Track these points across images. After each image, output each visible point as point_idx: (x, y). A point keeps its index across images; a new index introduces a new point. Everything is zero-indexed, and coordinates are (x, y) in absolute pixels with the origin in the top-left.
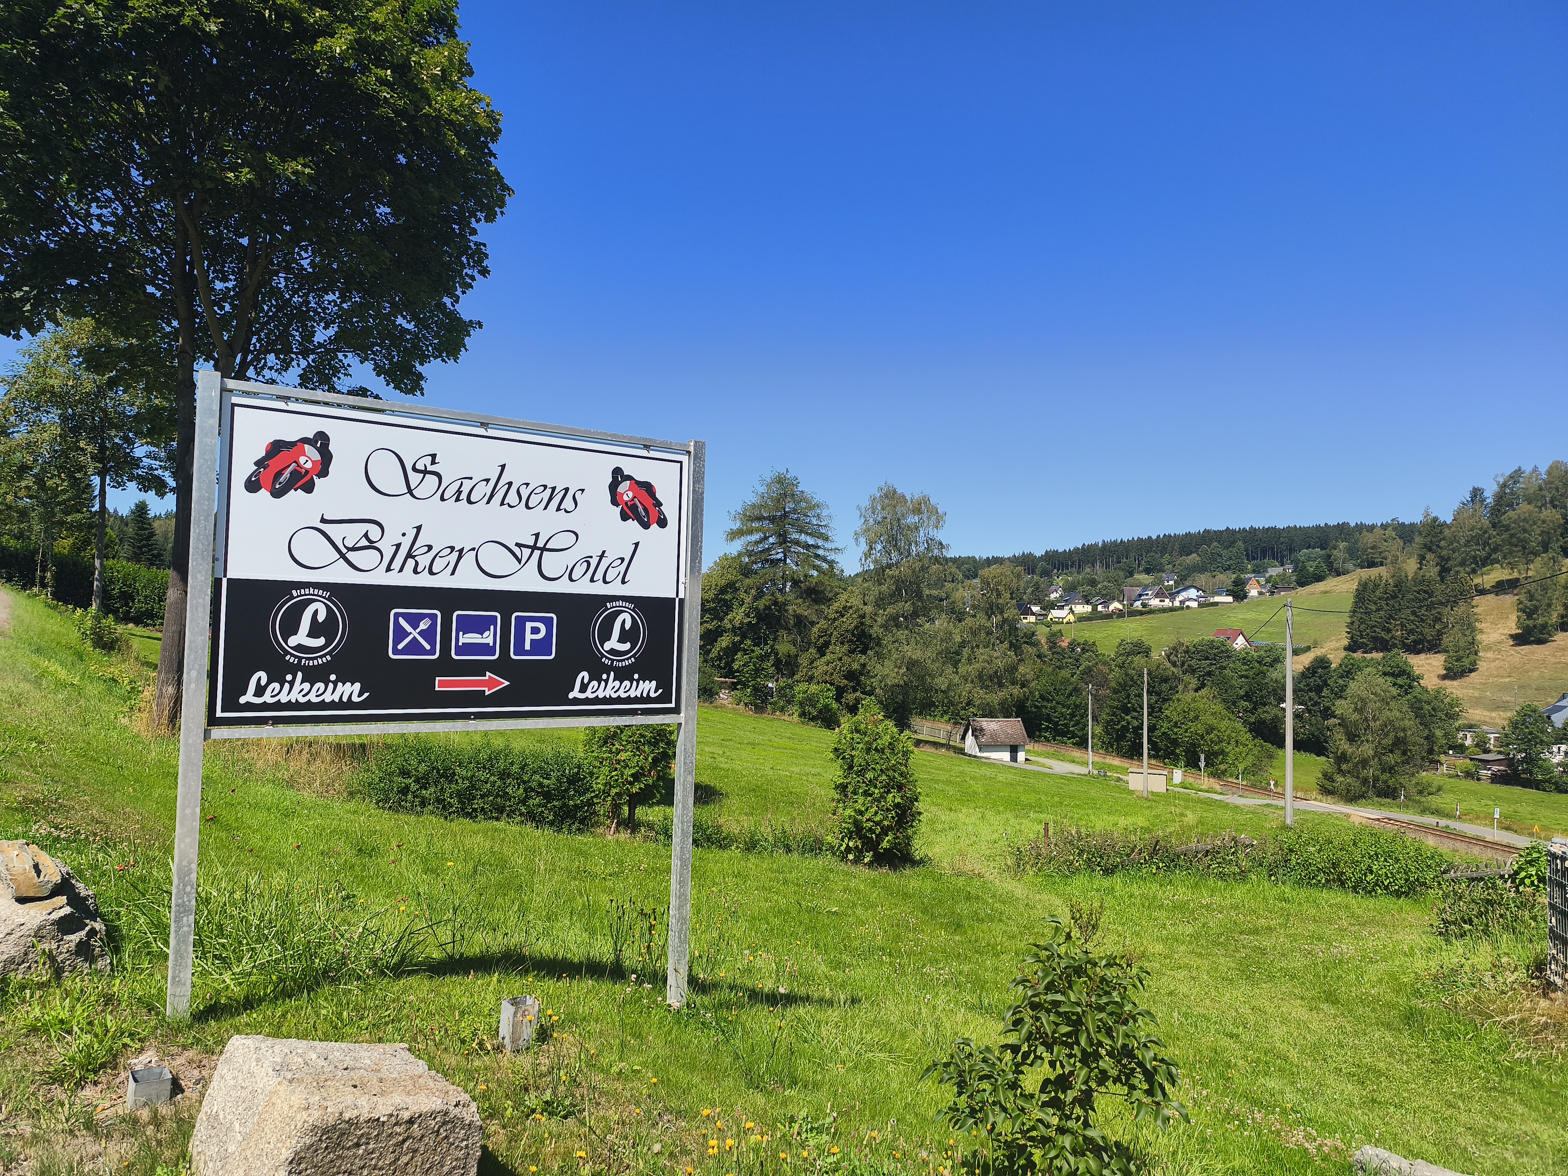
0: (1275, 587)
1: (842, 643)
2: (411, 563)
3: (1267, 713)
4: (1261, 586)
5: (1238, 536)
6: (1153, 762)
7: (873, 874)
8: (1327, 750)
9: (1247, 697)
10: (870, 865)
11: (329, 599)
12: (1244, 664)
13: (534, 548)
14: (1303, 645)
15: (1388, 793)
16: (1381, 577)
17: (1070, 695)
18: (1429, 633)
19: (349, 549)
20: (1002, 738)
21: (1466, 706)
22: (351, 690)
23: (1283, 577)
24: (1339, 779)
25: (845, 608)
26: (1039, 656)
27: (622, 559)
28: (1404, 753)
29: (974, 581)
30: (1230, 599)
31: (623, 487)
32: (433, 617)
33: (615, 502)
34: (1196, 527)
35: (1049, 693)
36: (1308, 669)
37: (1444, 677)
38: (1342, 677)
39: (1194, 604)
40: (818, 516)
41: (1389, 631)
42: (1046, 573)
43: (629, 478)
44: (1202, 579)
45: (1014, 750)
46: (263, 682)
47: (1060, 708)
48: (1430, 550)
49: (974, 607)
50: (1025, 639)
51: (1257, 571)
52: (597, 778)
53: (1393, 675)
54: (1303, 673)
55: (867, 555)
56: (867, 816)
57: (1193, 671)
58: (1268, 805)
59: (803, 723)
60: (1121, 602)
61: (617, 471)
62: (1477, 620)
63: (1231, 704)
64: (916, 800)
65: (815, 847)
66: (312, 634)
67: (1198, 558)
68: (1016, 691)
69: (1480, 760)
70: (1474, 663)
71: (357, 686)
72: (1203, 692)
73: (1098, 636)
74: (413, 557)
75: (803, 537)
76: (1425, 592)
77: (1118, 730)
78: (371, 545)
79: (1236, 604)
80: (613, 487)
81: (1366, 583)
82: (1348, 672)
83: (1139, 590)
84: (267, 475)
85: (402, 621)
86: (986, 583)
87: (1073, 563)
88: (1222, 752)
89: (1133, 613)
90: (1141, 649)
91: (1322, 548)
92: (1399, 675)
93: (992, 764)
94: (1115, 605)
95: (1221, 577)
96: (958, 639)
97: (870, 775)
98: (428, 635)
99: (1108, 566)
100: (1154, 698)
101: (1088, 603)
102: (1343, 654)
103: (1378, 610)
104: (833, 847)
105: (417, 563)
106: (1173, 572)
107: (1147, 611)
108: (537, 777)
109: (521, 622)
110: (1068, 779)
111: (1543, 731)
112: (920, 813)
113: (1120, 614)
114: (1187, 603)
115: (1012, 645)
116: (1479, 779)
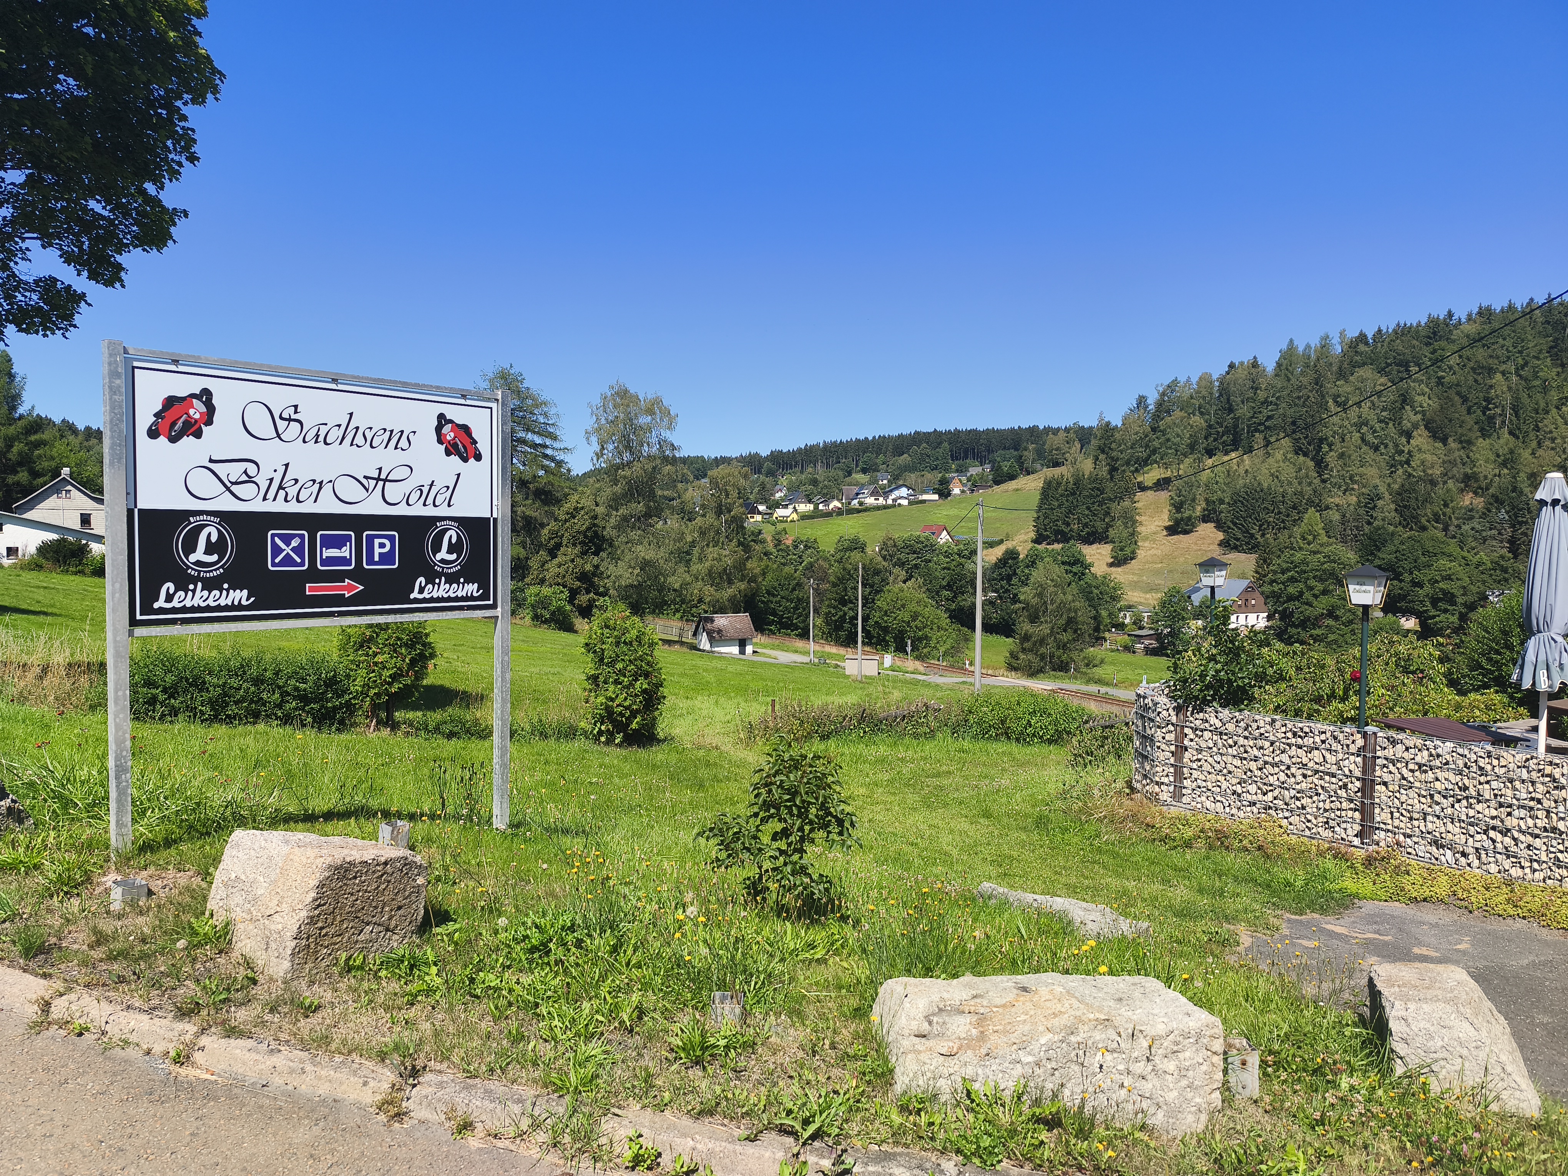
0: (975, 485)
1: (574, 545)
2: (282, 493)
3: (964, 601)
4: (964, 485)
5: (944, 437)
6: (867, 649)
7: (624, 752)
8: (1014, 631)
9: (949, 587)
10: (620, 745)
11: (219, 524)
12: (948, 557)
13: (378, 479)
14: (997, 539)
15: (1062, 667)
16: (1062, 476)
17: (794, 589)
18: (1100, 526)
19: (233, 483)
20: (731, 633)
21: (1126, 589)
22: (240, 596)
23: (982, 477)
24: (1022, 656)
25: (576, 509)
26: (766, 554)
27: (448, 487)
28: (1075, 631)
29: (703, 480)
30: (936, 497)
31: (447, 429)
32: (302, 537)
33: (440, 441)
34: (907, 429)
35: (775, 588)
36: (1000, 560)
37: (1111, 565)
38: (1028, 567)
39: (905, 502)
40: (546, 415)
41: (1068, 524)
42: (771, 473)
43: (451, 421)
44: (912, 477)
45: (742, 644)
46: (171, 591)
47: (784, 602)
48: (1103, 452)
49: (703, 506)
50: (752, 537)
51: (961, 471)
52: (354, 680)
53: (1069, 564)
54: (996, 564)
55: (599, 455)
56: (617, 702)
57: (902, 564)
58: (964, 683)
59: (535, 626)
60: (840, 500)
61: (441, 417)
62: (1138, 514)
63: (934, 593)
64: (661, 686)
65: (569, 733)
66: (208, 552)
67: (909, 459)
68: (743, 586)
69: (1136, 636)
70: (1133, 552)
71: (245, 592)
72: (909, 583)
73: (819, 533)
74: (284, 489)
75: (530, 436)
76: (1098, 489)
77: (836, 621)
78: (250, 480)
79: (941, 501)
80: (439, 429)
81: (1050, 482)
82: (1032, 561)
83: (855, 489)
84: (164, 425)
85: (277, 539)
86: (714, 483)
87: (796, 463)
88: (926, 637)
89: (851, 511)
90: (857, 545)
91: (1016, 449)
92: (1074, 564)
93: (722, 657)
94: (835, 504)
95: (929, 476)
96: (689, 539)
97: (619, 666)
98: (299, 550)
99: (828, 466)
100: (868, 590)
101: (810, 501)
102: (1031, 545)
103: (1060, 506)
104: (586, 732)
105: (287, 494)
106: (887, 471)
107: (864, 509)
108: (292, 682)
109: (370, 539)
110: (791, 667)
111: (1184, 609)
112: (664, 697)
113: (839, 512)
114: (899, 501)
115: (740, 544)
116: (1134, 652)
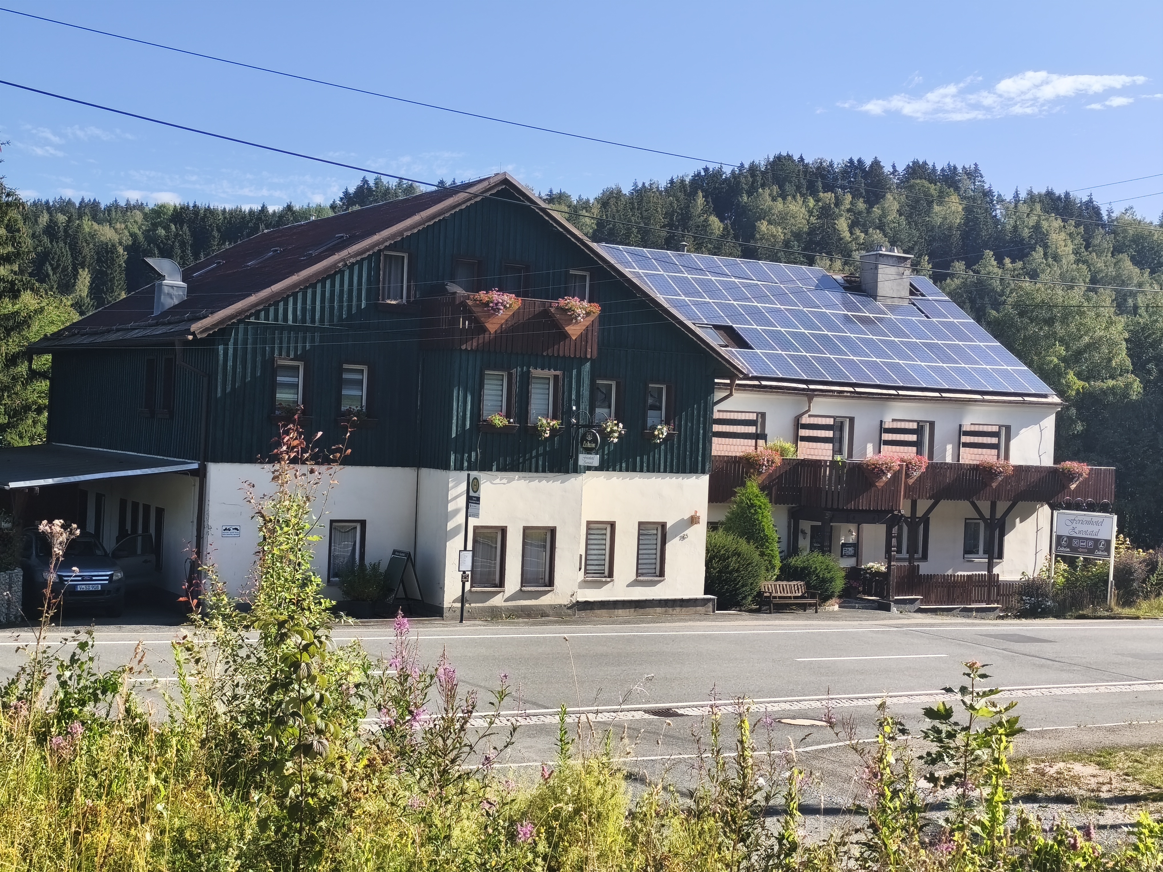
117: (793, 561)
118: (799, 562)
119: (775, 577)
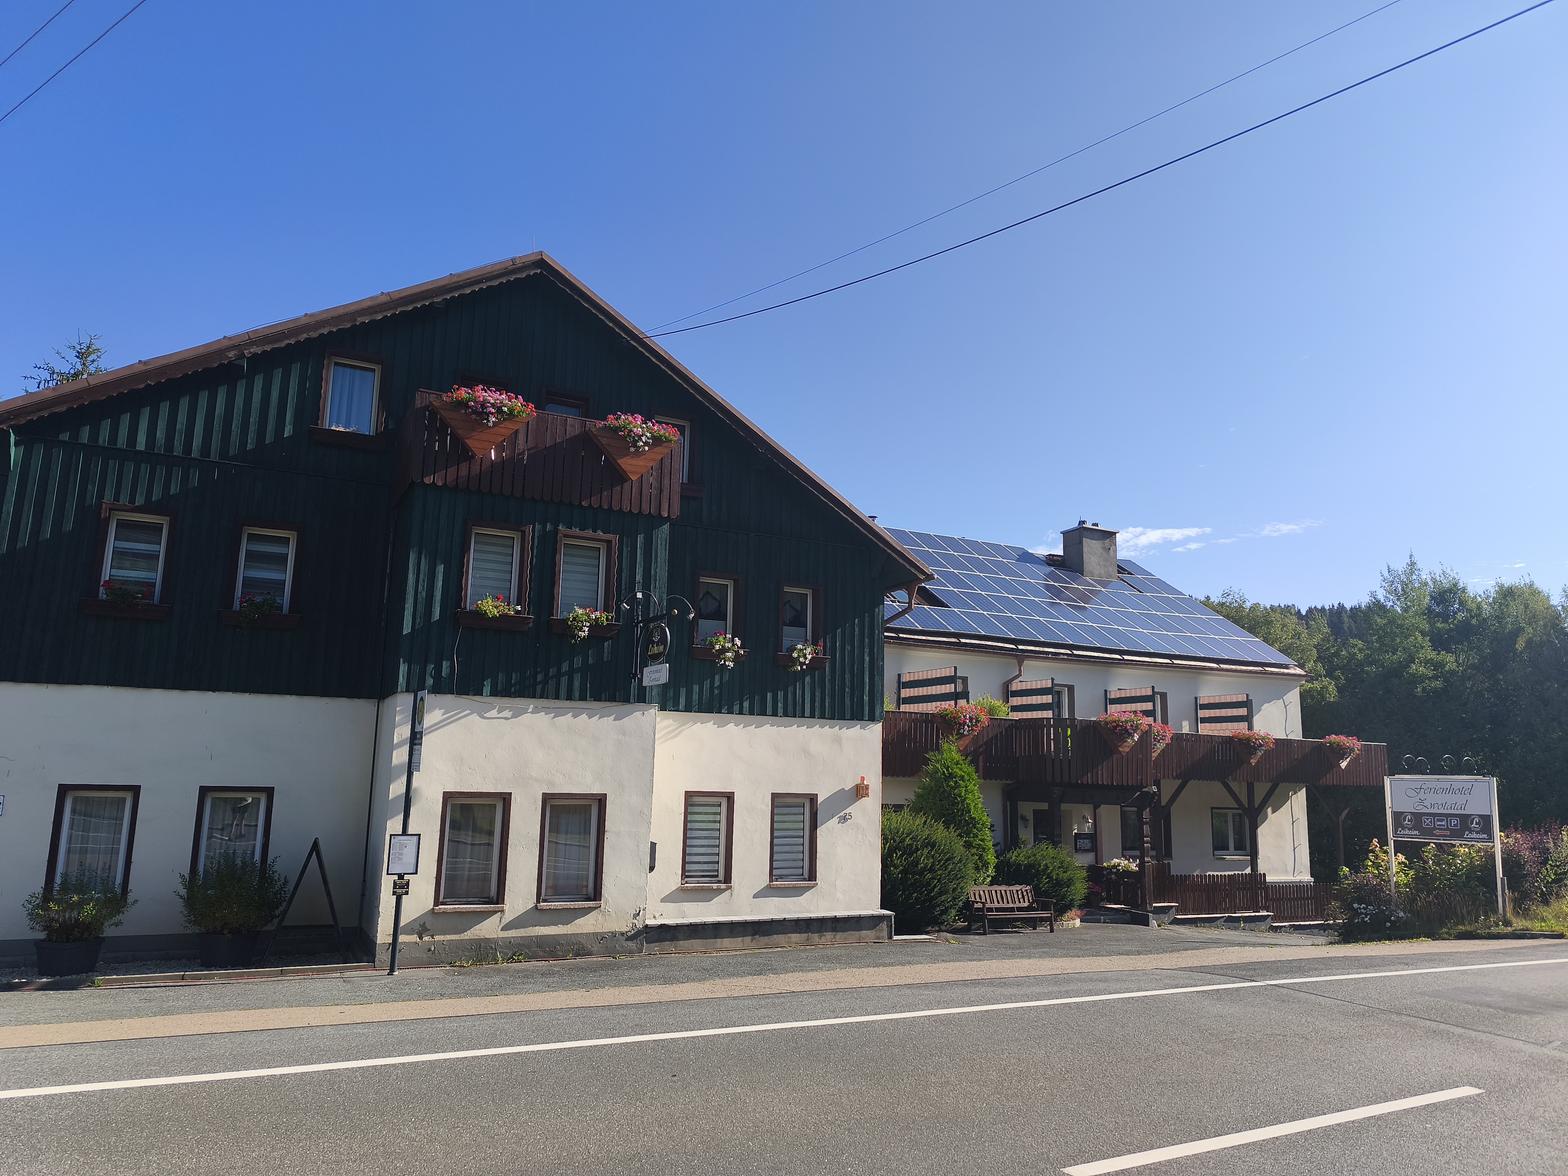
117: (1013, 856)
118: (1021, 858)
119: (989, 879)
